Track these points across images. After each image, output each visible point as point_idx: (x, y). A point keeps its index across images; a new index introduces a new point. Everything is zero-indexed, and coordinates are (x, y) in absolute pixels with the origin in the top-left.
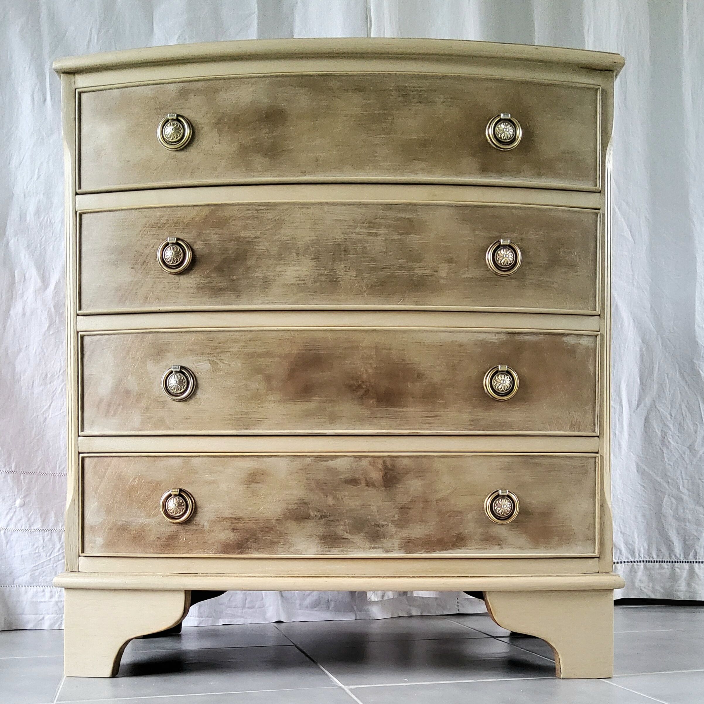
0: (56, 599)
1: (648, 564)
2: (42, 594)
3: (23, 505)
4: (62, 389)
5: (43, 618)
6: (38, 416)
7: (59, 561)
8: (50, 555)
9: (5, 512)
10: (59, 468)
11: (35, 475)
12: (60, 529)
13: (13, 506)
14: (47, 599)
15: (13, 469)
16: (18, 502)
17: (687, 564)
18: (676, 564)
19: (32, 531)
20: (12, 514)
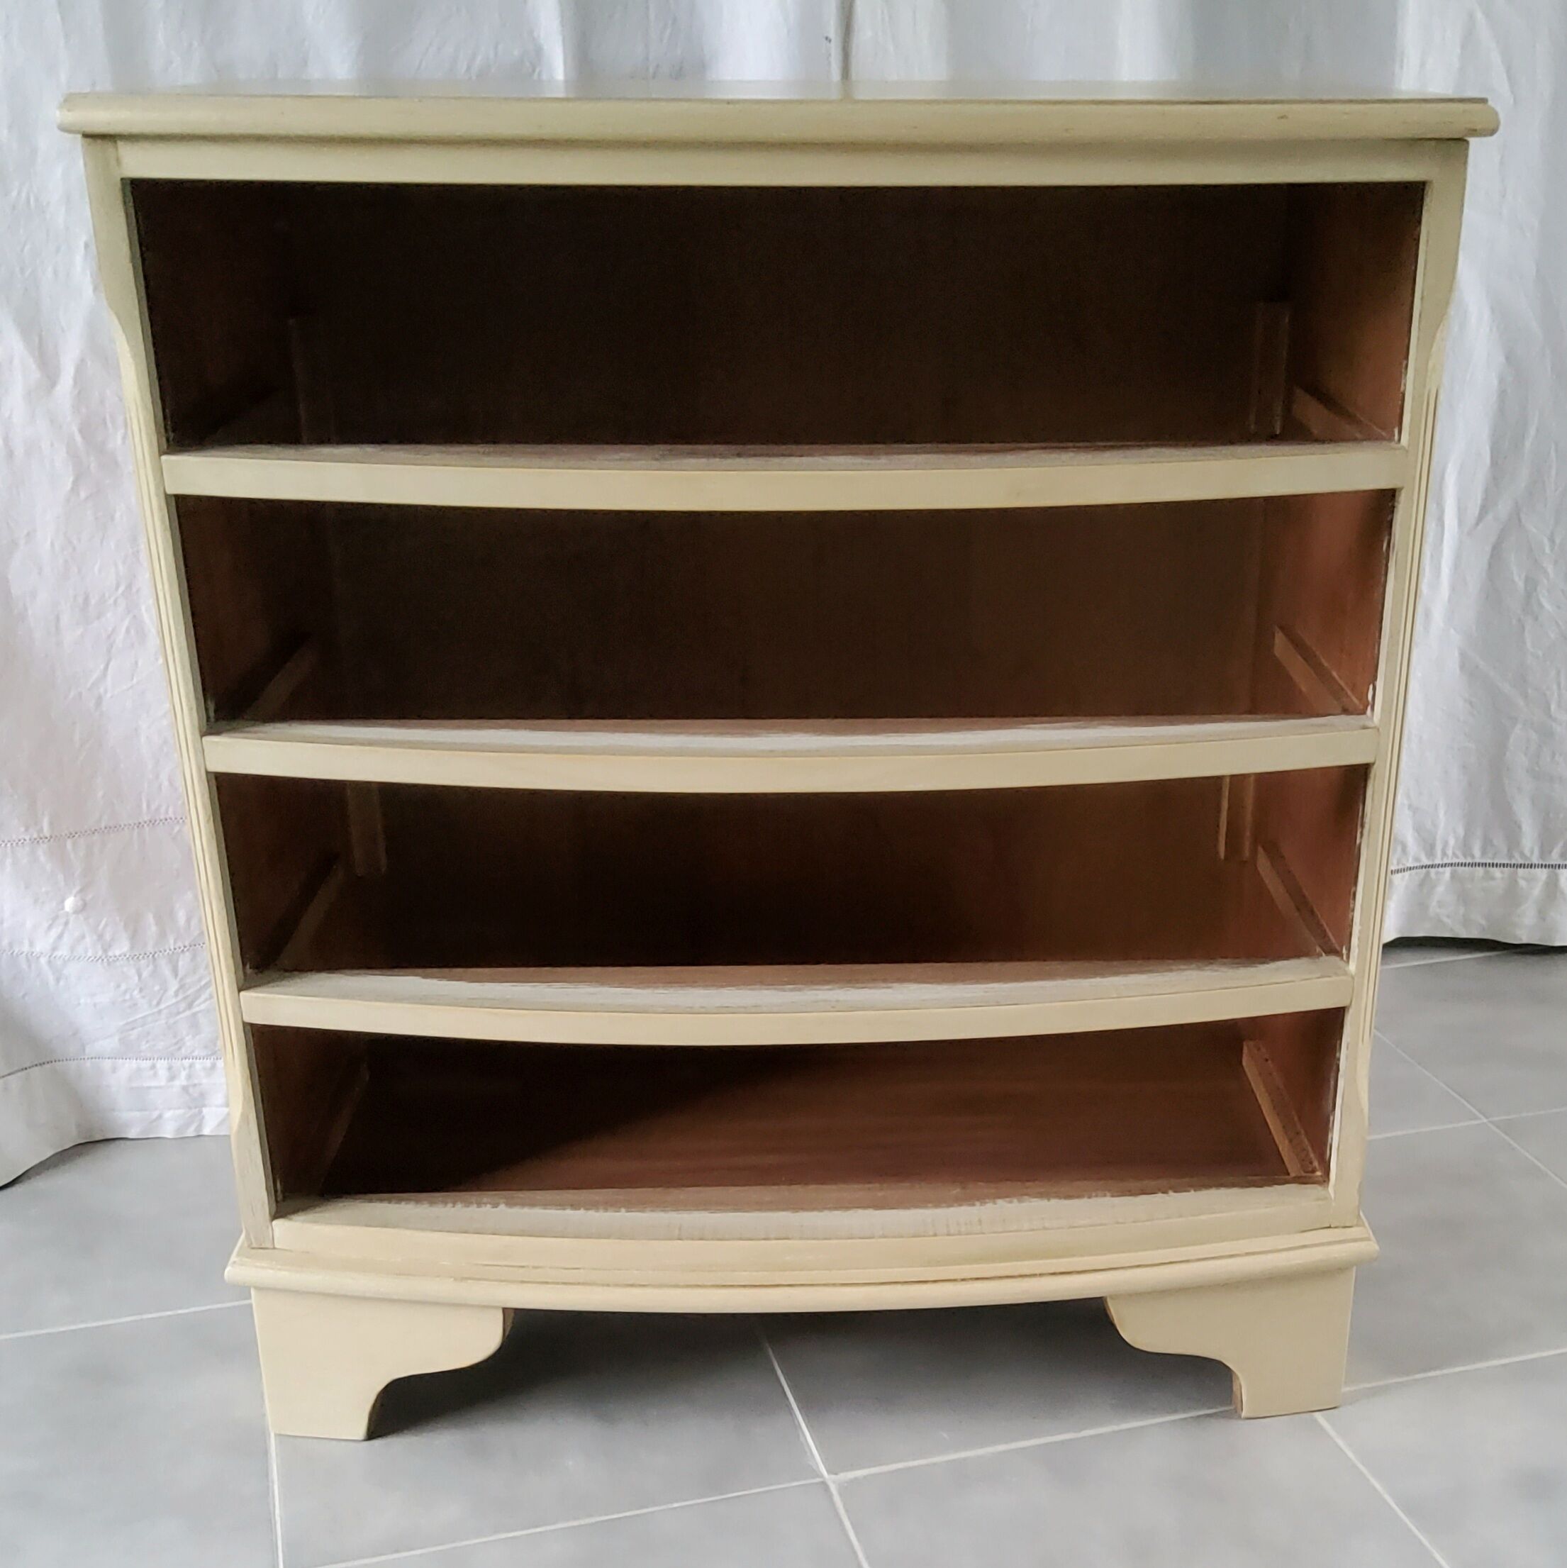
0: (181, 1081)
1: (1460, 869)
2: (152, 1072)
3: (83, 908)
4: (128, 631)
5: (160, 1117)
6: (80, 695)
7: (179, 1013)
8: (158, 1004)
9: (46, 925)
10: (148, 806)
11: (96, 837)
12: (172, 948)
13: (61, 912)
14: (163, 1083)
15: (46, 833)
16: (70, 903)
17: (1545, 871)
18: (1521, 871)
19: (111, 960)
20: (60, 928)
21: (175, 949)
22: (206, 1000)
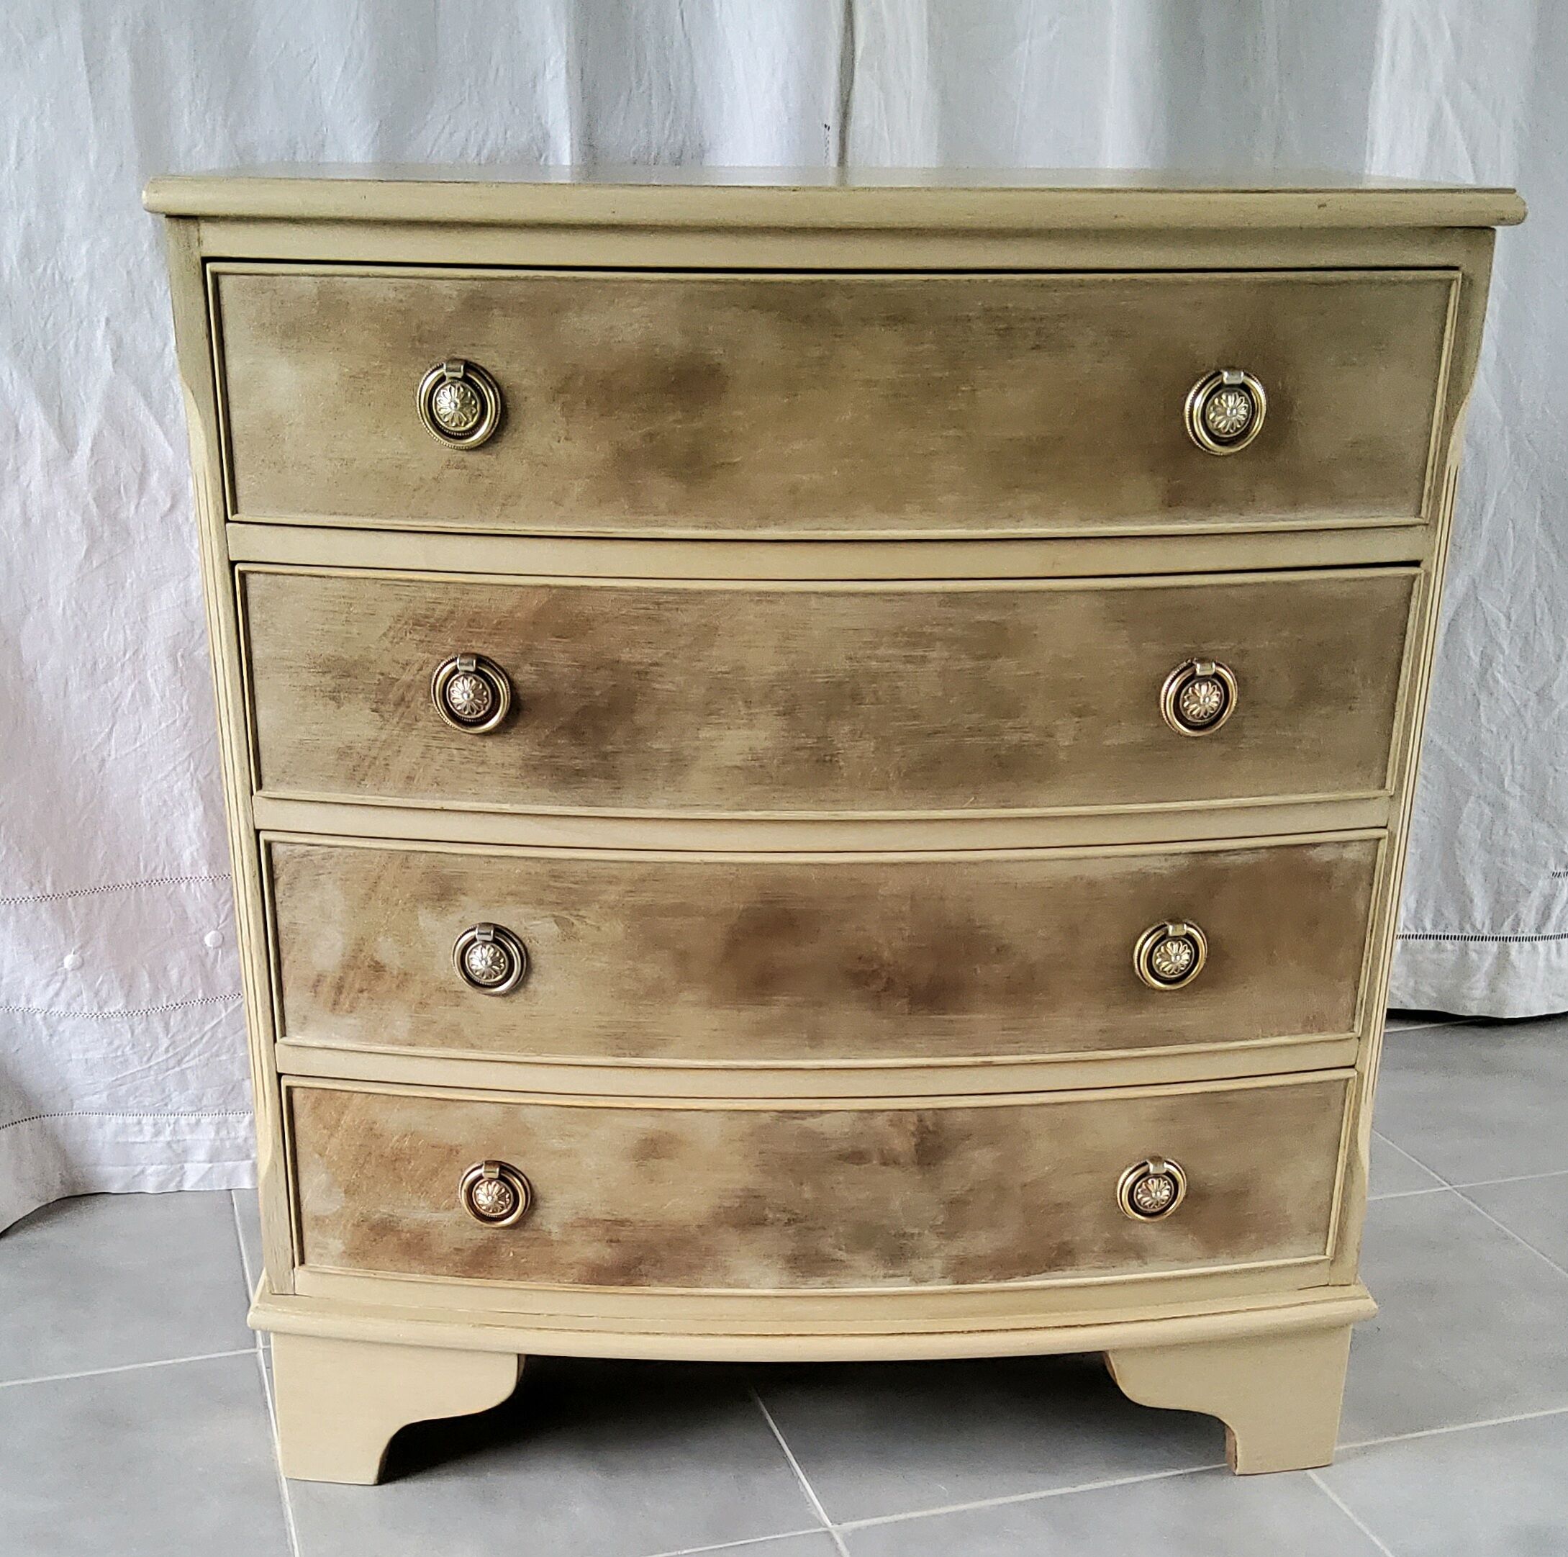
0: (166, 1136)
1: (1411, 941)
2: (137, 1128)
3: (80, 966)
4: (133, 695)
5: (143, 1172)
6: (85, 756)
7: (168, 1070)
8: (149, 1060)
9: (44, 982)
10: (146, 867)
11: (95, 896)
12: (164, 1006)
13: (60, 969)
14: (147, 1139)
15: (49, 891)
16: (69, 960)
17: (1496, 943)
18: (1471, 943)
19: (105, 1016)
20: (58, 985)
21: (167, 1006)
22: (195, 1057)
